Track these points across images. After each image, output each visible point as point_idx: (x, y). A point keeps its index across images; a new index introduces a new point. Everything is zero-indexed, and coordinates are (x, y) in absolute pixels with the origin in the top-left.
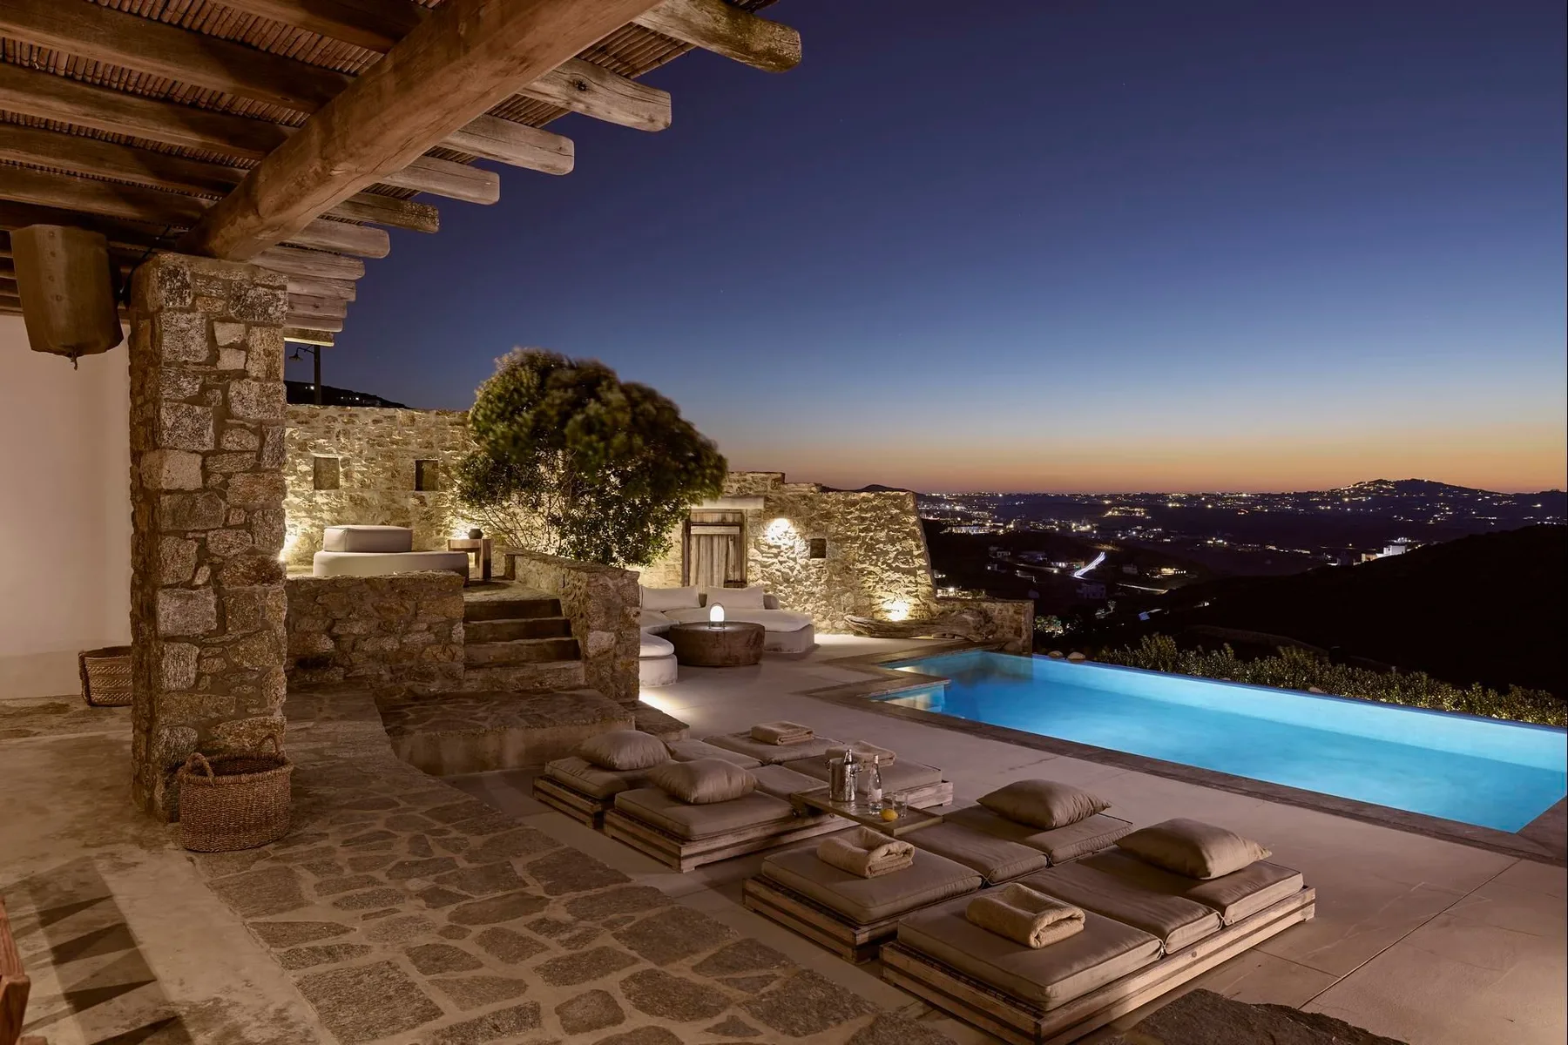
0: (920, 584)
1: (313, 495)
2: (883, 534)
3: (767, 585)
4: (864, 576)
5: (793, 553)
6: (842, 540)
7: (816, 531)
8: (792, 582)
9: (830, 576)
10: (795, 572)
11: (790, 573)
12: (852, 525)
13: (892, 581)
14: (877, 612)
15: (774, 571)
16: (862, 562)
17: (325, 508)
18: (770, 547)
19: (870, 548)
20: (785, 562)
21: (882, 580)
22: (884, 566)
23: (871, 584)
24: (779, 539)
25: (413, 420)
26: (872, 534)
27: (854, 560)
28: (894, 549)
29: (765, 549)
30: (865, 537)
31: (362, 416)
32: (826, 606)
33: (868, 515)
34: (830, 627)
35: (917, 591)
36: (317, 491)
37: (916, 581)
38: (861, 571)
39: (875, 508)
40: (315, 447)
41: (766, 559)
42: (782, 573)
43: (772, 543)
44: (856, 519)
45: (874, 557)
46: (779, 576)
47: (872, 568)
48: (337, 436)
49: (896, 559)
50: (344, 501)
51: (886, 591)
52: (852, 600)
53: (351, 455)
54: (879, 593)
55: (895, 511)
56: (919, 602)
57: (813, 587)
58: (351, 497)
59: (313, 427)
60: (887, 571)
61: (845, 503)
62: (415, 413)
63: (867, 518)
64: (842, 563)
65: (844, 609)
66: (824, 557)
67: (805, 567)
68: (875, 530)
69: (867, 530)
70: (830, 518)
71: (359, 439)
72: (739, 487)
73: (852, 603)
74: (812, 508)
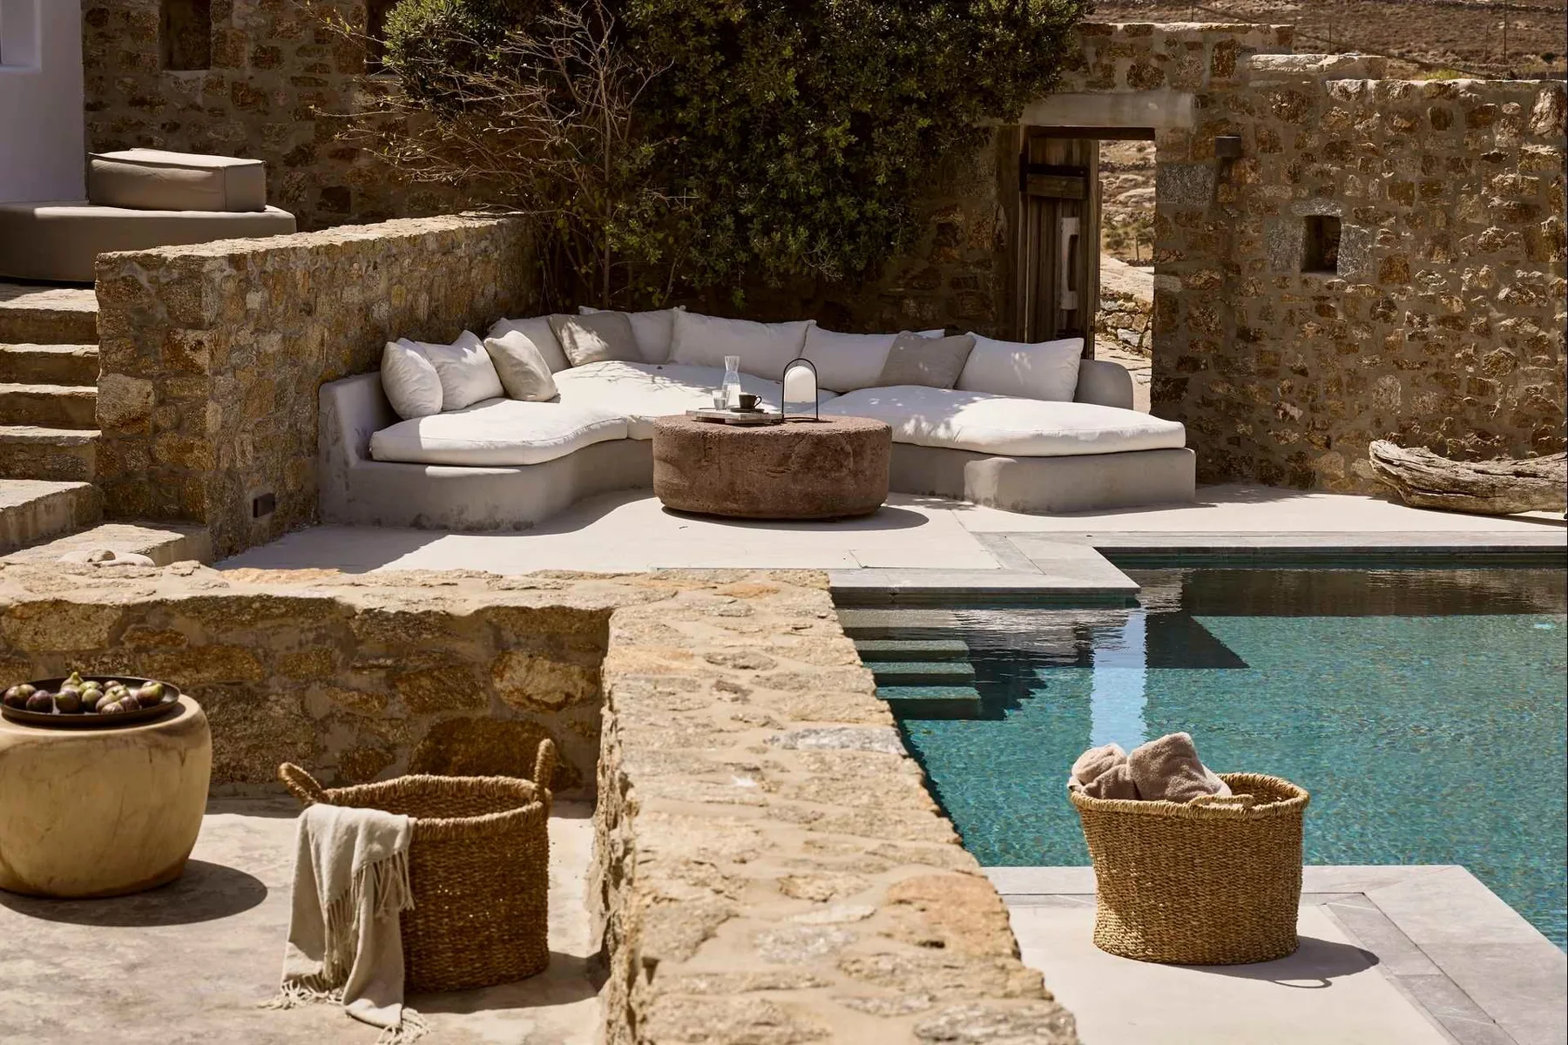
6: (1375, 219)
7: (1319, 192)
9: (1345, 326)
16: (1423, 288)
22: (1475, 301)
27: (1406, 281)
30: (1431, 215)
32: (1334, 412)
34: (1340, 473)
38: (1421, 312)
44: (1409, 160)
45: (1454, 275)
52: (1396, 399)
57: (1305, 354)
63: (1438, 158)
64: (1376, 290)
65: (1378, 422)
67: (1288, 296)
68: (1459, 193)
69: (1433, 194)
70: (1349, 156)
72: (1133, 67)
73: (1399, 408)
74: (1307, 126)
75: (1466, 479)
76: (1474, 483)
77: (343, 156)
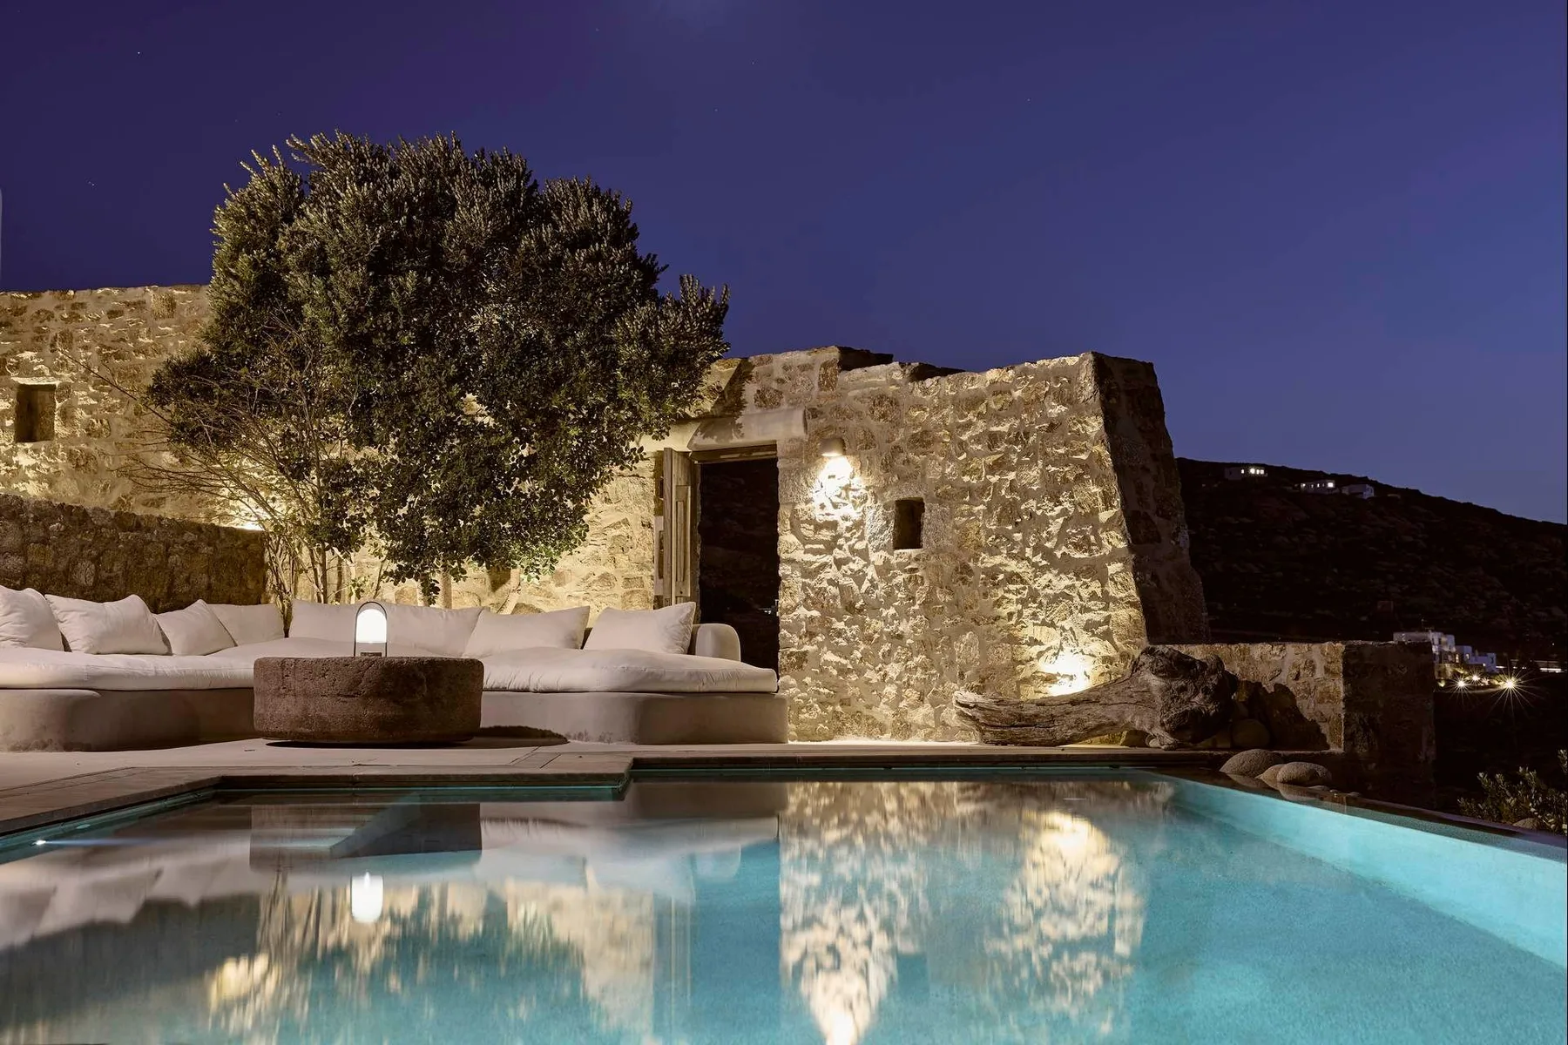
0: (1115, 600)
1: (13, 452)
2: (1034, 473)
3: (812, 619)
4: (996, 585)
5: (861, 538)
6: (952, 495)
7: (906, 479)
8: (860, 610)
9: (931, 593)
10: (866, 585)
11: (855, 586)
12: (971, 457)
13: (1056, 596)
14: (1026, 681)
15: (825, 584)
16: (993, 551)
17: (31, 474)
18: (819, 527)
19: (1010, 513)
20: (845, 561)
21: (1034, 595)
22: (1038, 559)
23: (1013, 608)
24: (835, 506)
25: (171, 304)
26: (1012, 475)
27: (979, 546)
28: (1058, 509)
29: (808, 531)
30: (997, 486)
31: (91, 304)
32: (925, 669)
33: (1004, 428)
34: (931, 723)
35: (1107, 620)
36: (19, 445)
37: (1105, 593)
38: (992, 573)
39: (1013, 408)
40: (17, 367)
41: (810, 557)
42: (842, 588)
43: (819, 516)
44: (978, 440)
45: (1018, 536)
46: (834, 597)
47: (1013, 566)
48: (52, 345)
49: (1062, 536)
50: (59, 461)
51: (1044, 623)
52: (975, 652)
53: (72, 378)
54: (1031, 631)
55: (1056, 410)
56: (1113, 653)
57: (900, 620)
58: (70, 453)
59: (16, 332)
60: (1043, 570)
61: (956, 402)
62: (176, 292)
63: (1001, 434)
64: (955, 557)
65: (962, 675)
66: (919, 546)
67: (885, 570)
68: (1020, 463)
69: (998, 466)
70: (929, 443)
71: (86, 348)
72: (758, 391)
73: (977, 660)
74: (897, 424)
75: (1031, 712)
76: (1036, 716)
77: (152, 504)
